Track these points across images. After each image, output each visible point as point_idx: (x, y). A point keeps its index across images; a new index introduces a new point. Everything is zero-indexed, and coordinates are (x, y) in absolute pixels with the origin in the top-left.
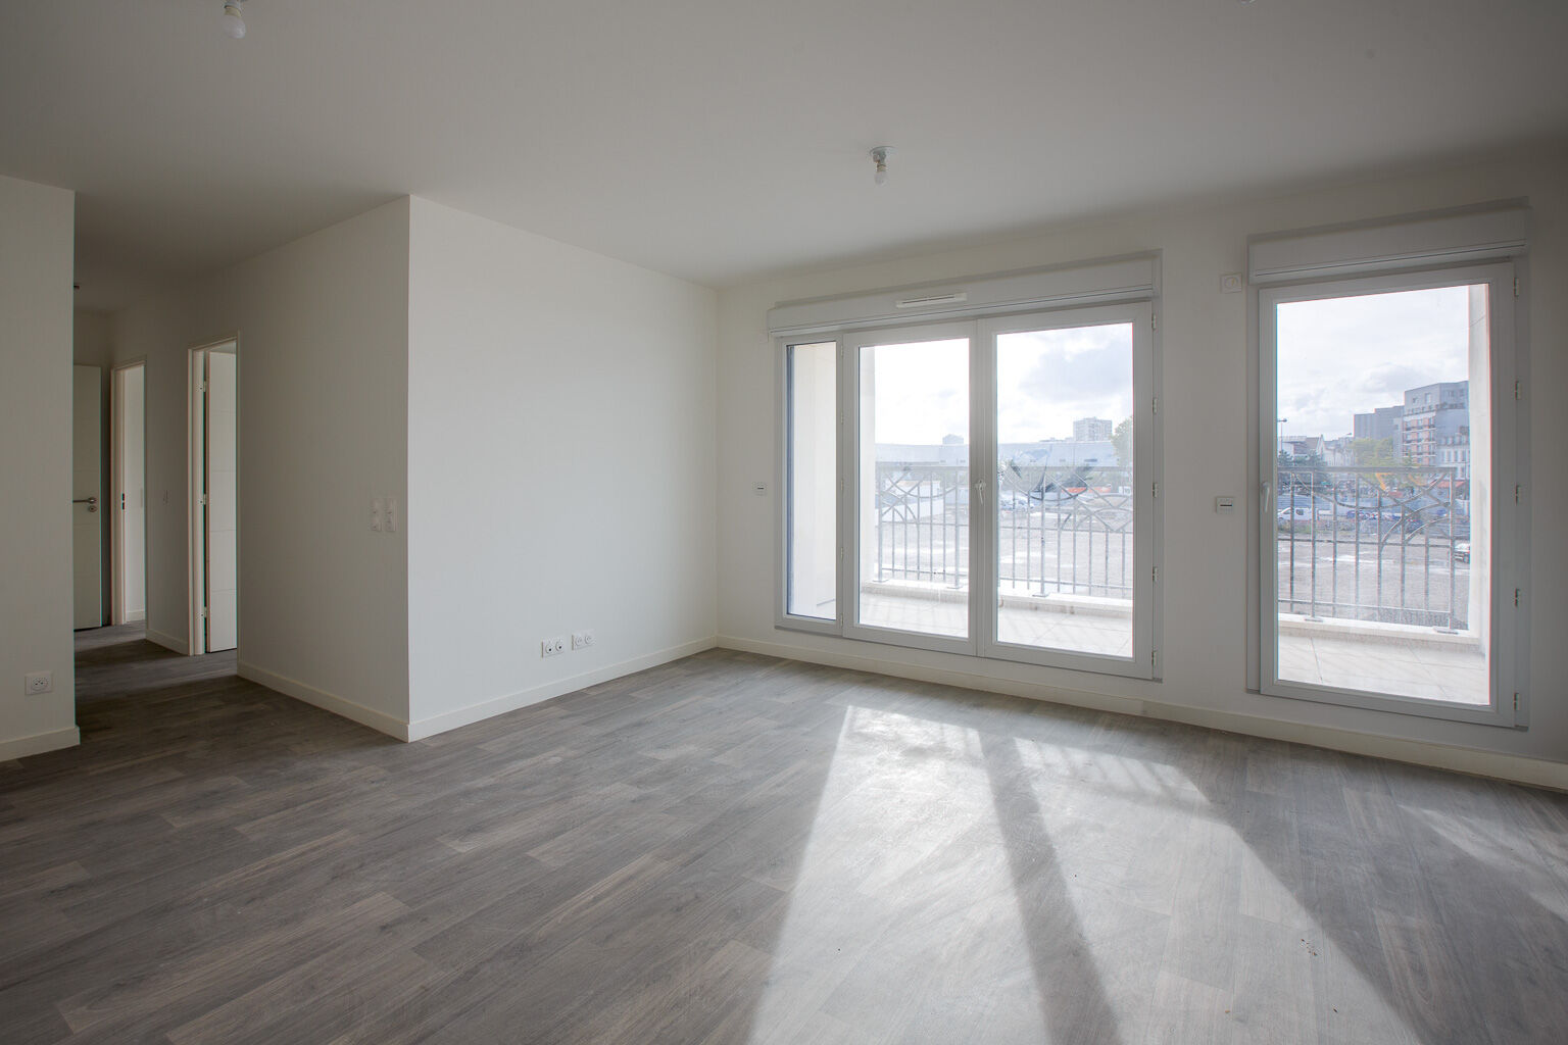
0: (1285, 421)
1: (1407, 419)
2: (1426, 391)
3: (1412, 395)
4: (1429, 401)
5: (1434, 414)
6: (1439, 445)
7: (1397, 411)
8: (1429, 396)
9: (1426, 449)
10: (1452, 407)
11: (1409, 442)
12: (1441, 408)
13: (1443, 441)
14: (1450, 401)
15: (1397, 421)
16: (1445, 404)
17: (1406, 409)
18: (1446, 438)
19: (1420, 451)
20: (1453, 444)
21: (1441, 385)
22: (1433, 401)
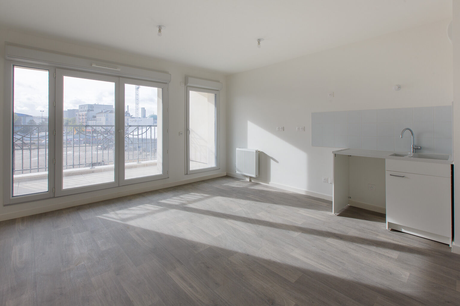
0: (43, 111)
1: (80, 113)
2: (85, 106)
3: (81, 107)
4: (85, 109)
5: (87, 112)
6: (88, 120)
7: (77, 111)
8: (85, 107)
9: (85, 121)
10: (91, 111)
11: (80, 119)
12: (88, 111)
13: (89, 119)
14: (90, 109)
15: (77, 113)
16: (89, 110)
17: (79, 110)
18: (90, 119)
19: (83, 122)
20: (91, 120)
21: (89, 105)
22: (86, 109)
